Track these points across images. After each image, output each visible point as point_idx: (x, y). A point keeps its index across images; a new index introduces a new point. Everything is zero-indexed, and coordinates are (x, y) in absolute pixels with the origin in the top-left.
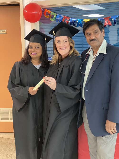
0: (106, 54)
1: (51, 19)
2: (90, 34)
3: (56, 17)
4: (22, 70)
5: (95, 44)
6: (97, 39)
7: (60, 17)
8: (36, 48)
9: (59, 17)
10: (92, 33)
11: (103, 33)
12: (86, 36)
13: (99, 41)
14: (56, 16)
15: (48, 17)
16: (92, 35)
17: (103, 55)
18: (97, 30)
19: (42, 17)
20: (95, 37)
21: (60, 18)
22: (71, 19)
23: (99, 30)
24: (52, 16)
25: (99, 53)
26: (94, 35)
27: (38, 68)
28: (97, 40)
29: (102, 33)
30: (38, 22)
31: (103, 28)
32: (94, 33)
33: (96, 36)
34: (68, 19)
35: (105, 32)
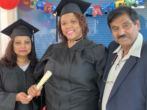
0: (140, 57)
1: (31, 7)
2: (118, 28)
3: (37, 4)
4: (3, 73)
5: (125, 43)
6: (129, 34)
7: (42, 4)
8: (25, 43)
9: (40, 4)
10: (121, 27)
11: (138, 26)
12: (112, 30)
13: (132, 37)
14: (37, 2)
15: (27, 4)
16: (120, 29)
17: (136, 58)
18: (128, 22)
19: (20, 4)
20: (125, 33)
21: (41, 6)
22: (54, 6)
23: (131, 22)
24: (32, 2)
25: (131, 56)
26: (123, 29)
27: (24, 70)
28: (129, 36)
29: (136, 25)
30: (16, 8)
31: (136, 18)
32: (124, 27)
33: (127, 31)
34: (51, 6)
35: (140, 25)
